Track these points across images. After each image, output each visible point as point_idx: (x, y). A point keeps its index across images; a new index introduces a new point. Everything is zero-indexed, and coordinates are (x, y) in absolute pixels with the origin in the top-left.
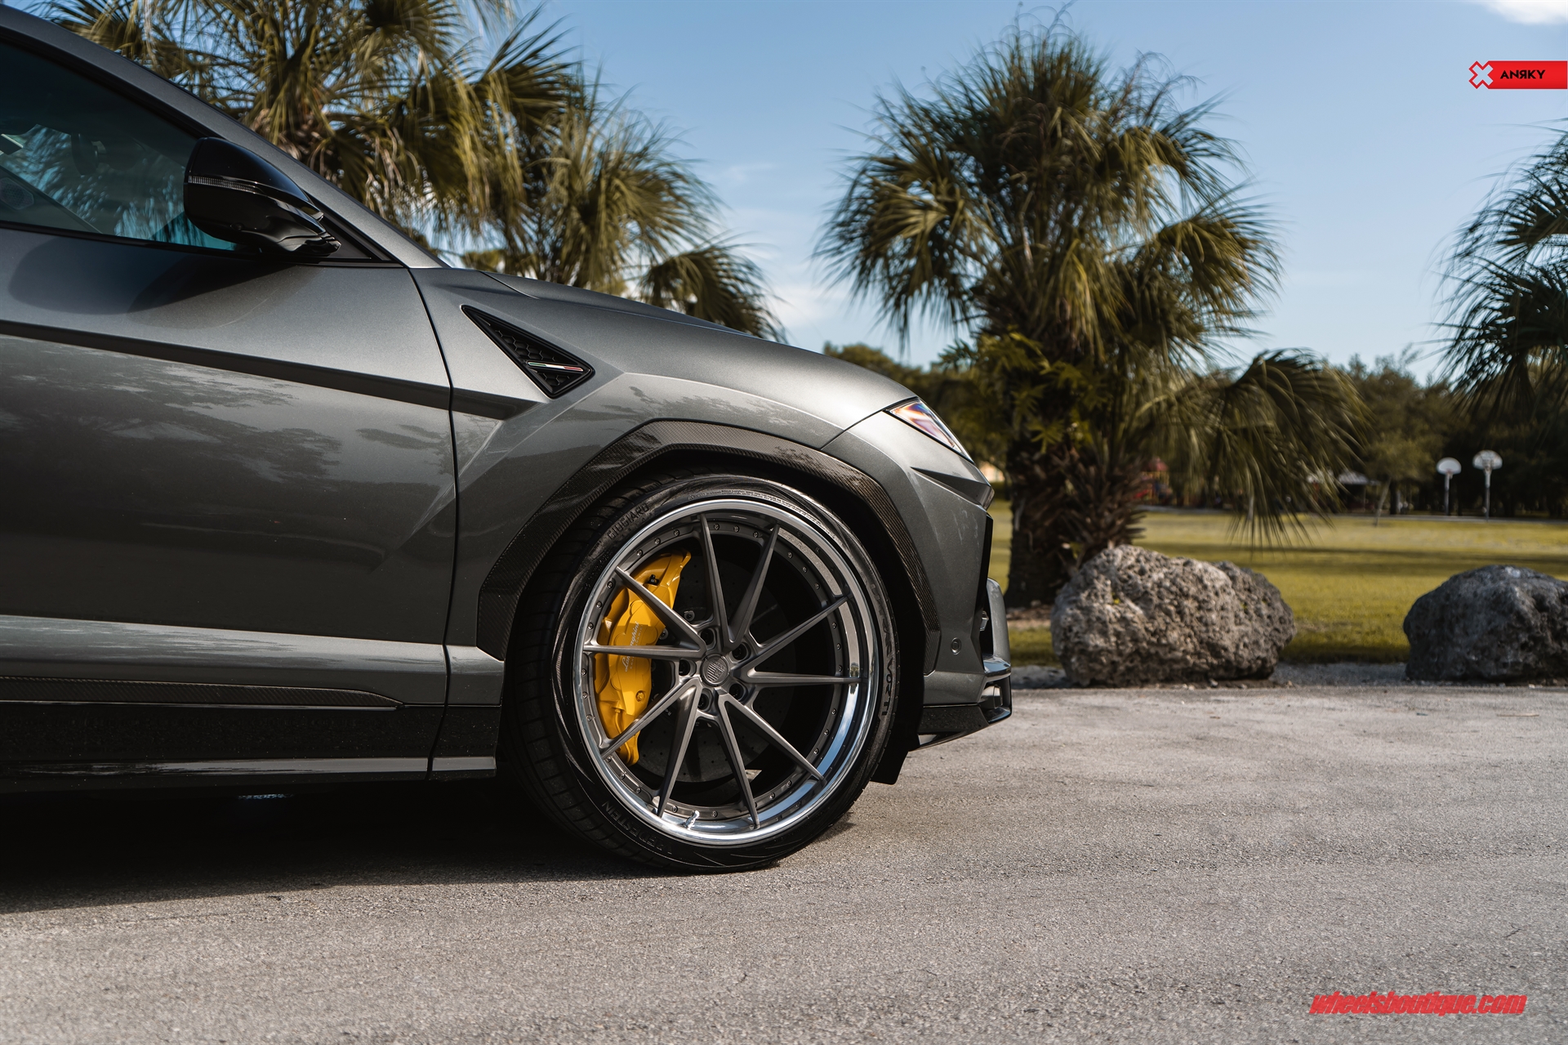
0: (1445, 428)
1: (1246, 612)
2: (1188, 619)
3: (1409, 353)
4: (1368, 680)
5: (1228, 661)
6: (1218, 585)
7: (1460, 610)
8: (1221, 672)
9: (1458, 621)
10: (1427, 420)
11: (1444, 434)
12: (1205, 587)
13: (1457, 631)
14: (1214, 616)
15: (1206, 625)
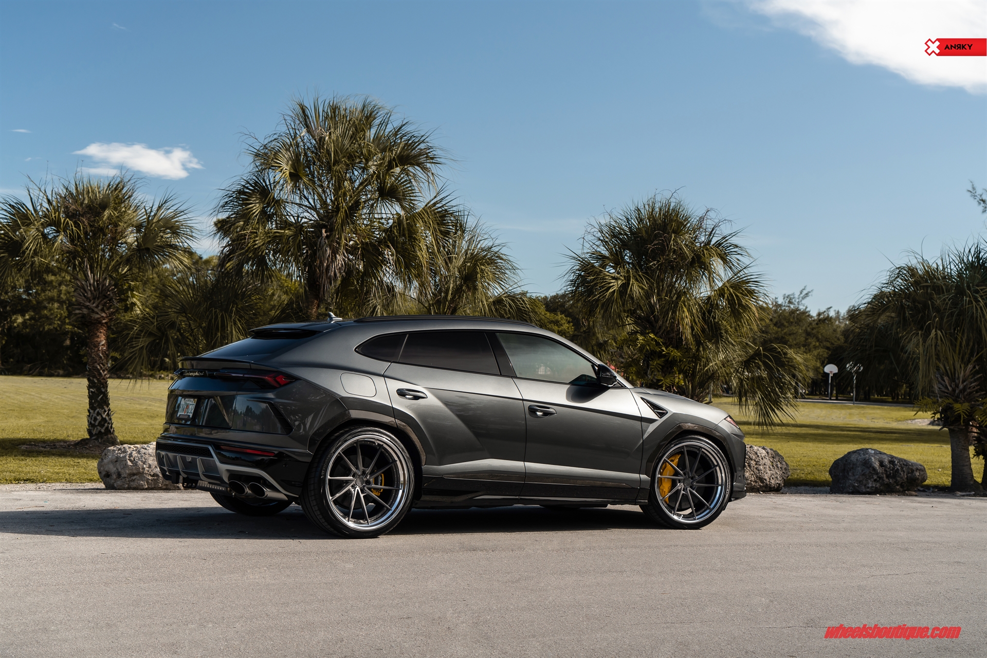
0: (828, 345)
1: (773, 466)
2: (752, 468)
3: (805, 292)
4: (815, 492)
5: (767, 484)
6: (763, 455)
7: (851, 466)
8: (764, 489)
9: (850, 470)
10: (818, 340)
11: (828, 348)
12: (758, 456)
13: (850, 474)
14: (761, 467)
15: (759, 470)
